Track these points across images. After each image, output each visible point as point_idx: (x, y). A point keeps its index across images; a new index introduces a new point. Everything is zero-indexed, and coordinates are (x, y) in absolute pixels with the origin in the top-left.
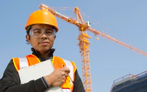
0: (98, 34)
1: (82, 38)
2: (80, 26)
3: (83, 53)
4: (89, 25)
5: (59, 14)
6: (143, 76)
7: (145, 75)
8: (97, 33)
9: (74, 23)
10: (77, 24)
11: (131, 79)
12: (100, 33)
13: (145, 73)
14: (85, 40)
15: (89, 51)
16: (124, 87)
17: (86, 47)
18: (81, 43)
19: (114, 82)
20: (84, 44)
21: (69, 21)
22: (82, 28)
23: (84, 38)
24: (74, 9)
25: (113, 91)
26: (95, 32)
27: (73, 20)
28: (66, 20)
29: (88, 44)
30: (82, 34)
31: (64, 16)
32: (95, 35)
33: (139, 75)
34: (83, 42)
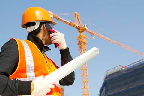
0: (94, 35)
1: (81, 38)
2: (79, 29)
3: (82, 51)
4: (86, 27)
5: (62, 19)
6: (131, 67)
7: (133, 67)
8: (92, 34)
9: (74, 26)
10: (76, 26)
11: (121, 69)
12: (95, 33)
13: (132, 65)
14: (83, 40)
15: (86, 49)
16: (115, 76)
17: (84, 46)
18: (80, 43)
19: (107, 71)
20: (83, 43)
21: (70, 24)
22: (81, 30)
23: (82, 39)
24: (74, 14)
25: (106, 80)
26: (91, 33)
27: (73, 24)
28: (68, 24)
29: (85, 43)
30: (81, 35)
31: (66, 21)
32: (91, 35)
33: (128, 67)
34: (82, 42)
